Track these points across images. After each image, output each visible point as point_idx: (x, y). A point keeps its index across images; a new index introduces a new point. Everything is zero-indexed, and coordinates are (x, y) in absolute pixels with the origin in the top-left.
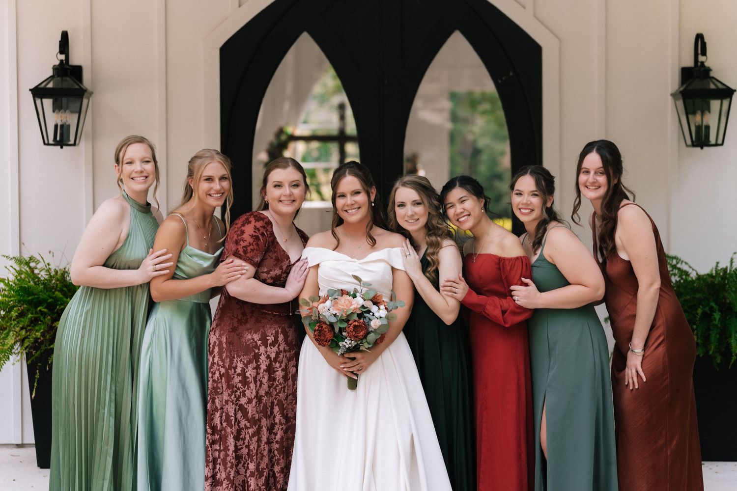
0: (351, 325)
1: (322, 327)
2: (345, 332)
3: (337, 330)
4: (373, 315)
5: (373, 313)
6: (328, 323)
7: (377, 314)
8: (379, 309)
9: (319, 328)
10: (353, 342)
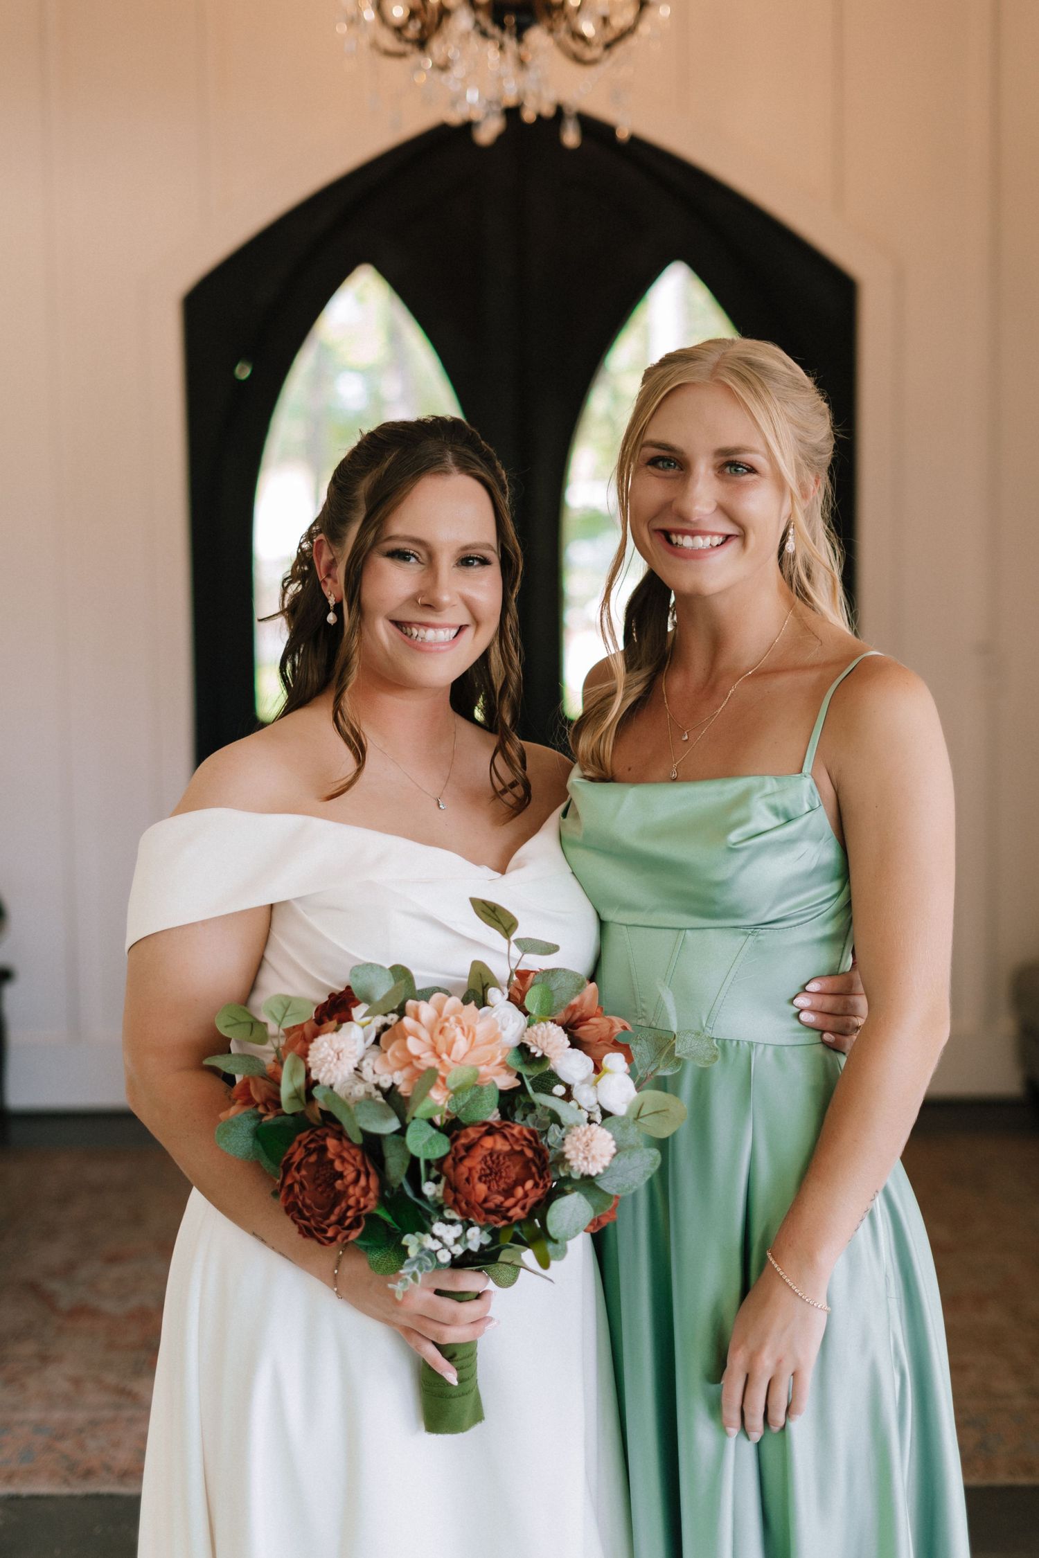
0: (469, 1148)
1: (324, 1149)
2: (436, 1181)
3: (396, 1169)
4: (568, 1097)
5: (569, 1088)
6: (358, 1139)
7: (584, 1095)
8: (598, 1069)
9: (309, 1153)
10: (474, 1232)
